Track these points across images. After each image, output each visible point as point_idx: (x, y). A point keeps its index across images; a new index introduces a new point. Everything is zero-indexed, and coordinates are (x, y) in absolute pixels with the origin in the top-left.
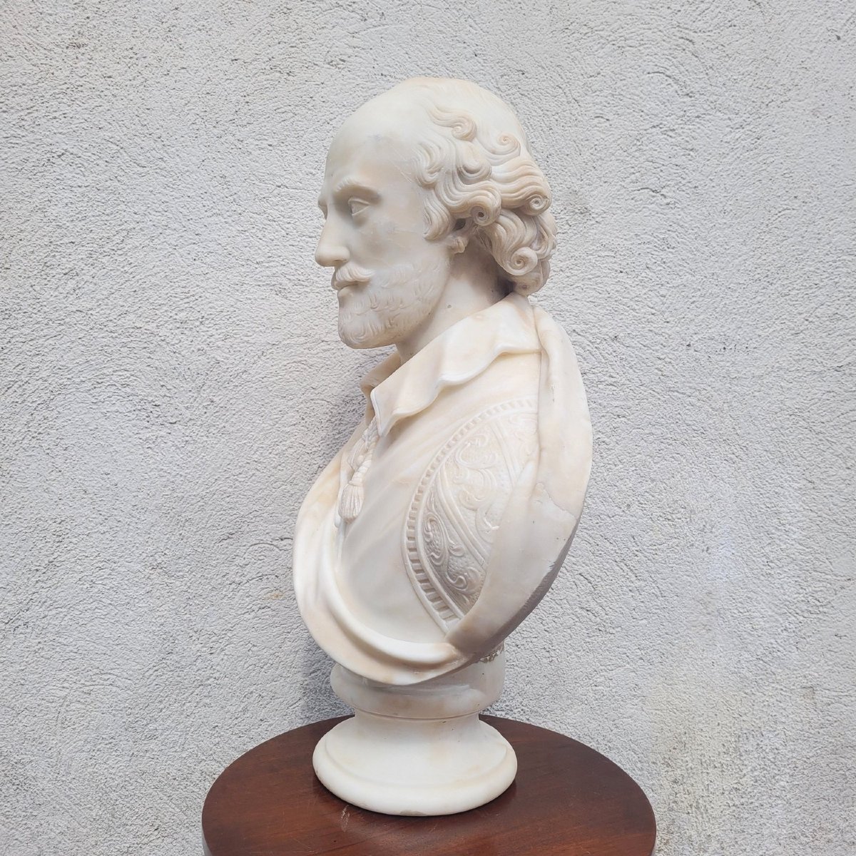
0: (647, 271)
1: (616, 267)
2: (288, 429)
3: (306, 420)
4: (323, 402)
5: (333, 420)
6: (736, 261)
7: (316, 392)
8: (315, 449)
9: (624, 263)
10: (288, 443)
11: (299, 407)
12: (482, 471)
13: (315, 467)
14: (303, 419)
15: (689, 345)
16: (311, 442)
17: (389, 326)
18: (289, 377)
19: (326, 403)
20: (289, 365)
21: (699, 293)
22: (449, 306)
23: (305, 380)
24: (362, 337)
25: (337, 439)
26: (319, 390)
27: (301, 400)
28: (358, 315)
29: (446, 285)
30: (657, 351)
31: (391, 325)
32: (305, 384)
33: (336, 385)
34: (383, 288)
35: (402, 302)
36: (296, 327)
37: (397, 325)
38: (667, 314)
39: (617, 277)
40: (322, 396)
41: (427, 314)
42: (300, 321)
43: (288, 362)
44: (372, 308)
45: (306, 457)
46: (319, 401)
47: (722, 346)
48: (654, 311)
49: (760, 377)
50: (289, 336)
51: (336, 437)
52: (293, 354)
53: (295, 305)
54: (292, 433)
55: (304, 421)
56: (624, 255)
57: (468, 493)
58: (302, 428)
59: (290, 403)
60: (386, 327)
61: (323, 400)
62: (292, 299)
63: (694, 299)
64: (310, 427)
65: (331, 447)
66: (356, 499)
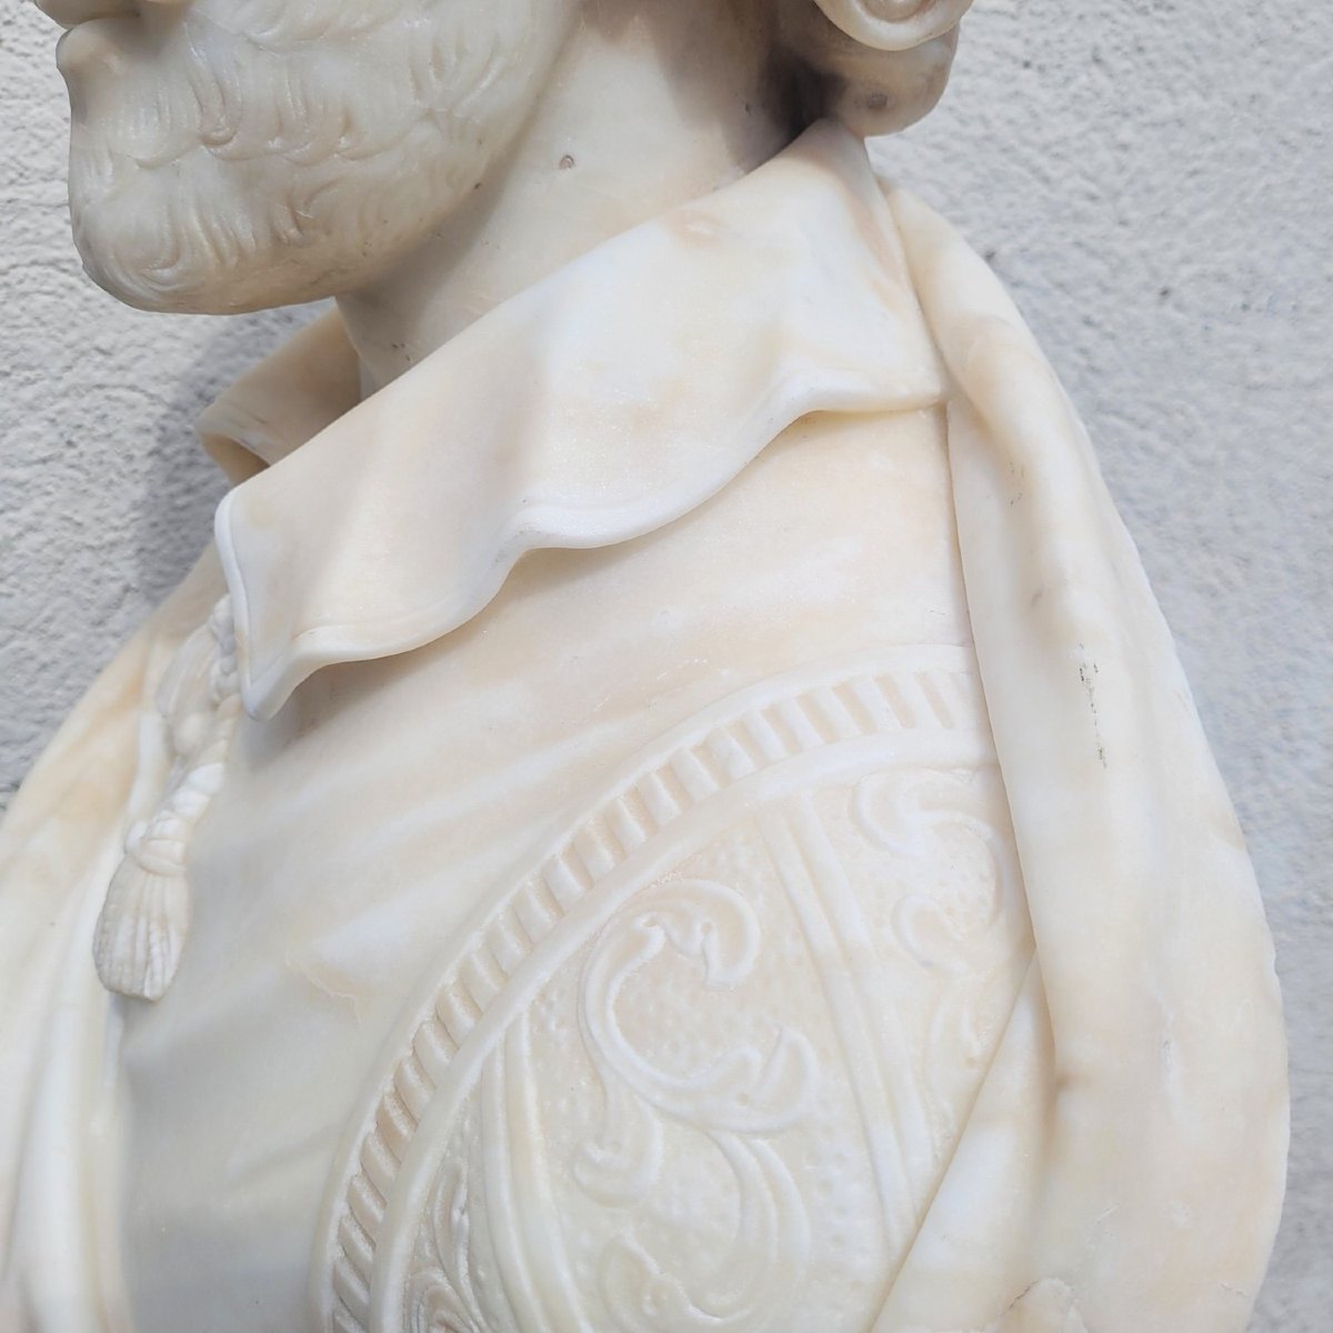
0: (1094, 69)
1: (1016, 47)
2: (21, 474)
3: (82, 446)
4: (136, 396)
5: (168, 451)
6: (1314, 68)
7: (112, 362)
8: (111, 536)
9: (1039, 38)
10: (25, 515)
11: (57, 407)
12: (735, 1143)
13: (115, 588)
14: (70, 444)
15: (1165, 293)
16: (101, 513)
17: (293, 231)
18: (17, 311)
19: (145, 400)
20: (21, 271)
21: (1210, 148)
22: (568, 161)
23: (73, 325)
24: (167, 273)
25: (184, 508)
26: (121, 358)
27: (61, 386)
28: (143, 165)
29: (559, 58)
30: (1086, 301)
31: (299, 228)
32: (73, 336)
33: (178, 345)
34: (256, 45)
35: (348, 125)
36: (35, 145)
37: (329, 233)
38: (1125, 201)
39: (1013, 79)
40: (131, 378)
41: (468, 186)
42: (46, 126)
43: (14, 260)
44: (208, 141)
45: (85, 559)
46: (123, 393)
47: (1239, 300)
48: (1093, 188)
49: (1312, 386)
50: (13, 175)
51: (180, 502)
52: (29, 236)
53: (32, 72)
54: (39, 487)
55: (73, 452)
56: (1042, 15)
57: (653, 1266)
58: (70, 472)
59: (27, 394)
60: (277, 239)
61: (132, 388)
62: (19, 48)
63: (1196, 164)
64: (96, 470)
65: (164, 532)
66: (154, 926)
